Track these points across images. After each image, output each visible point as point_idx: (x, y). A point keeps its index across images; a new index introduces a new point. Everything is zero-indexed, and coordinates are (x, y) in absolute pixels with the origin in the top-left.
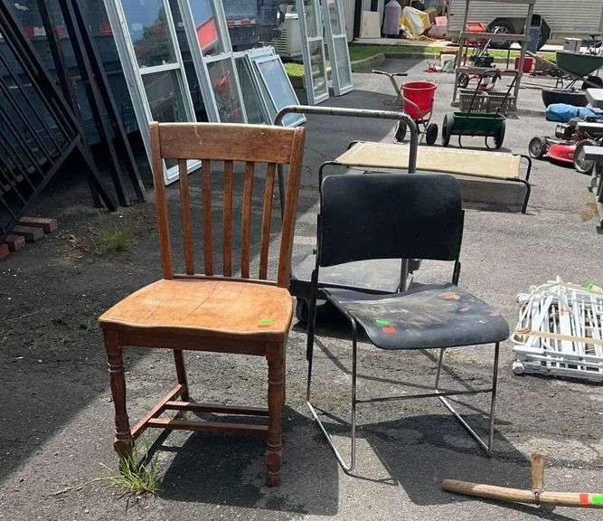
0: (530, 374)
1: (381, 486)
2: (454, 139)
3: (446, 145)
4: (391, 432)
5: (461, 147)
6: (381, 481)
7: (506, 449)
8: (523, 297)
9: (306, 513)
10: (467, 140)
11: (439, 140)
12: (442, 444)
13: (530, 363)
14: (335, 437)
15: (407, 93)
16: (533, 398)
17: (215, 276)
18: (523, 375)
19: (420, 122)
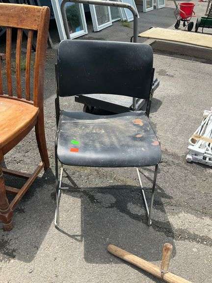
0: (195, 163)
1: (71, 240)
2: (200, 29)
3: (196, 31)
4: (98, 196)
5: (203, 33)
6: (73, 237)
7: (162, 220)
8: (206, 113)
9: (14, 257)
10: (206, 30)
11: (194, 29)
12: (124, 210)
13: (196, 157)
14: (65, 195)
15: (182, 8)
16: (193, 180)
17: (4, 95)
18: (192, 162)
19: (186, 21)
